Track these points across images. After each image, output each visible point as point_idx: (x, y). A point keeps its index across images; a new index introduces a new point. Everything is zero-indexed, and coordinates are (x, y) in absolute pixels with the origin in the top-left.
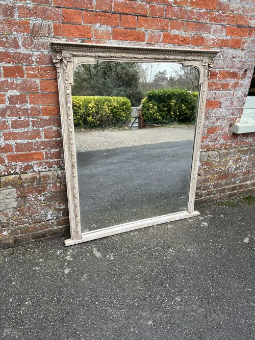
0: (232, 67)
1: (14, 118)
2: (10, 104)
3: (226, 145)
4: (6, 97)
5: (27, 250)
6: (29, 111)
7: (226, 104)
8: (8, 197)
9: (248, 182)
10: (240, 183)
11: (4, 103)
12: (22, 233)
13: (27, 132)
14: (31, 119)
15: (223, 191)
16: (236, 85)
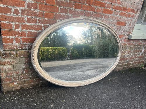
0: (133, 7)
1: (29, 17)
2: (27, 8)
3: (125, 44)
4: (26, 3)
5: (27, 93)
6: (38, 14)
7: (128, 24)
8: (20, 62)
9: (131, 63)
10: (128, 62)
11: (24, 7)
12: (25, 83)
13: (35, 26)
14: (38, 19)
15: (121, 66)
16: (133, 16)
